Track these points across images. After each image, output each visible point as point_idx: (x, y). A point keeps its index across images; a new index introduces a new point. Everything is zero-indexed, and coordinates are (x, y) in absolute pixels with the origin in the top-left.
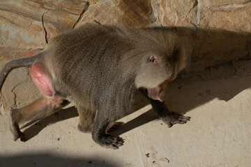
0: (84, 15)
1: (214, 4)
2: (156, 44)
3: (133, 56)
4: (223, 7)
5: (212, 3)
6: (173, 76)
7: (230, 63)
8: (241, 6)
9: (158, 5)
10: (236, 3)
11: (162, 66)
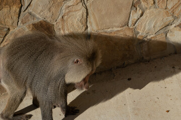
0: (6, 37)
1: (100, 28)
2: (80, 49)
3: (62, 58)
4: (106, 30)
5: (98, 27)
6: (92, 70)
7: (111, 70)
8: (119, 29)
9: (60, 29)
10: (116, 27)
11: (84, 65)
